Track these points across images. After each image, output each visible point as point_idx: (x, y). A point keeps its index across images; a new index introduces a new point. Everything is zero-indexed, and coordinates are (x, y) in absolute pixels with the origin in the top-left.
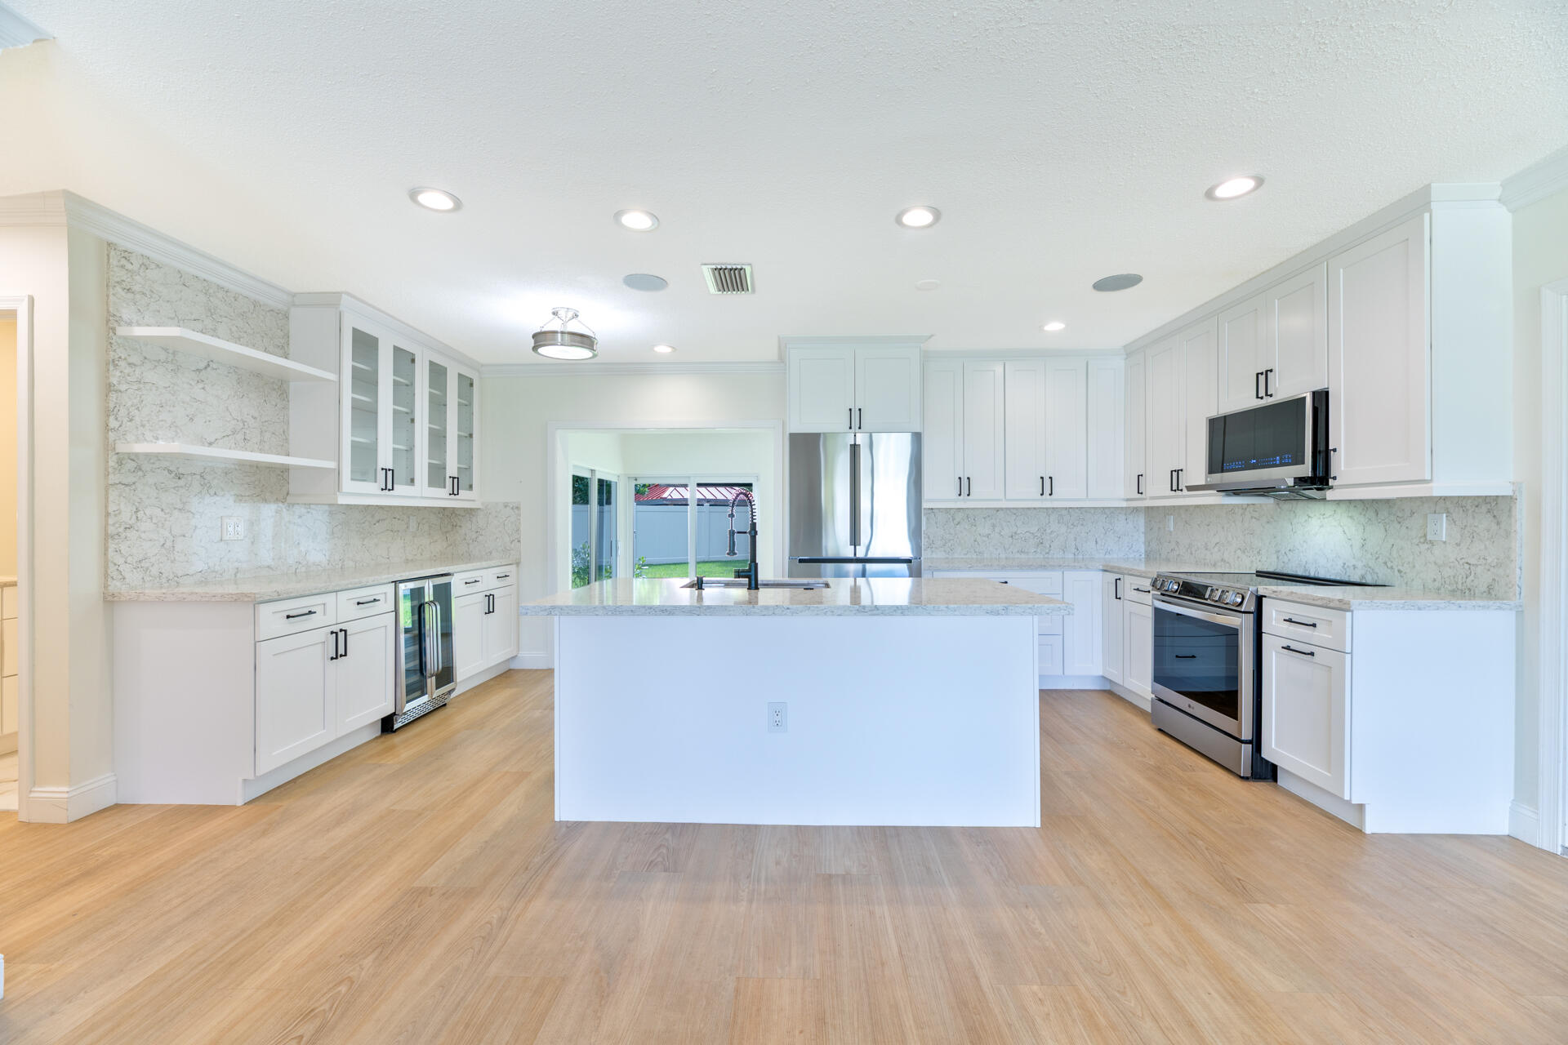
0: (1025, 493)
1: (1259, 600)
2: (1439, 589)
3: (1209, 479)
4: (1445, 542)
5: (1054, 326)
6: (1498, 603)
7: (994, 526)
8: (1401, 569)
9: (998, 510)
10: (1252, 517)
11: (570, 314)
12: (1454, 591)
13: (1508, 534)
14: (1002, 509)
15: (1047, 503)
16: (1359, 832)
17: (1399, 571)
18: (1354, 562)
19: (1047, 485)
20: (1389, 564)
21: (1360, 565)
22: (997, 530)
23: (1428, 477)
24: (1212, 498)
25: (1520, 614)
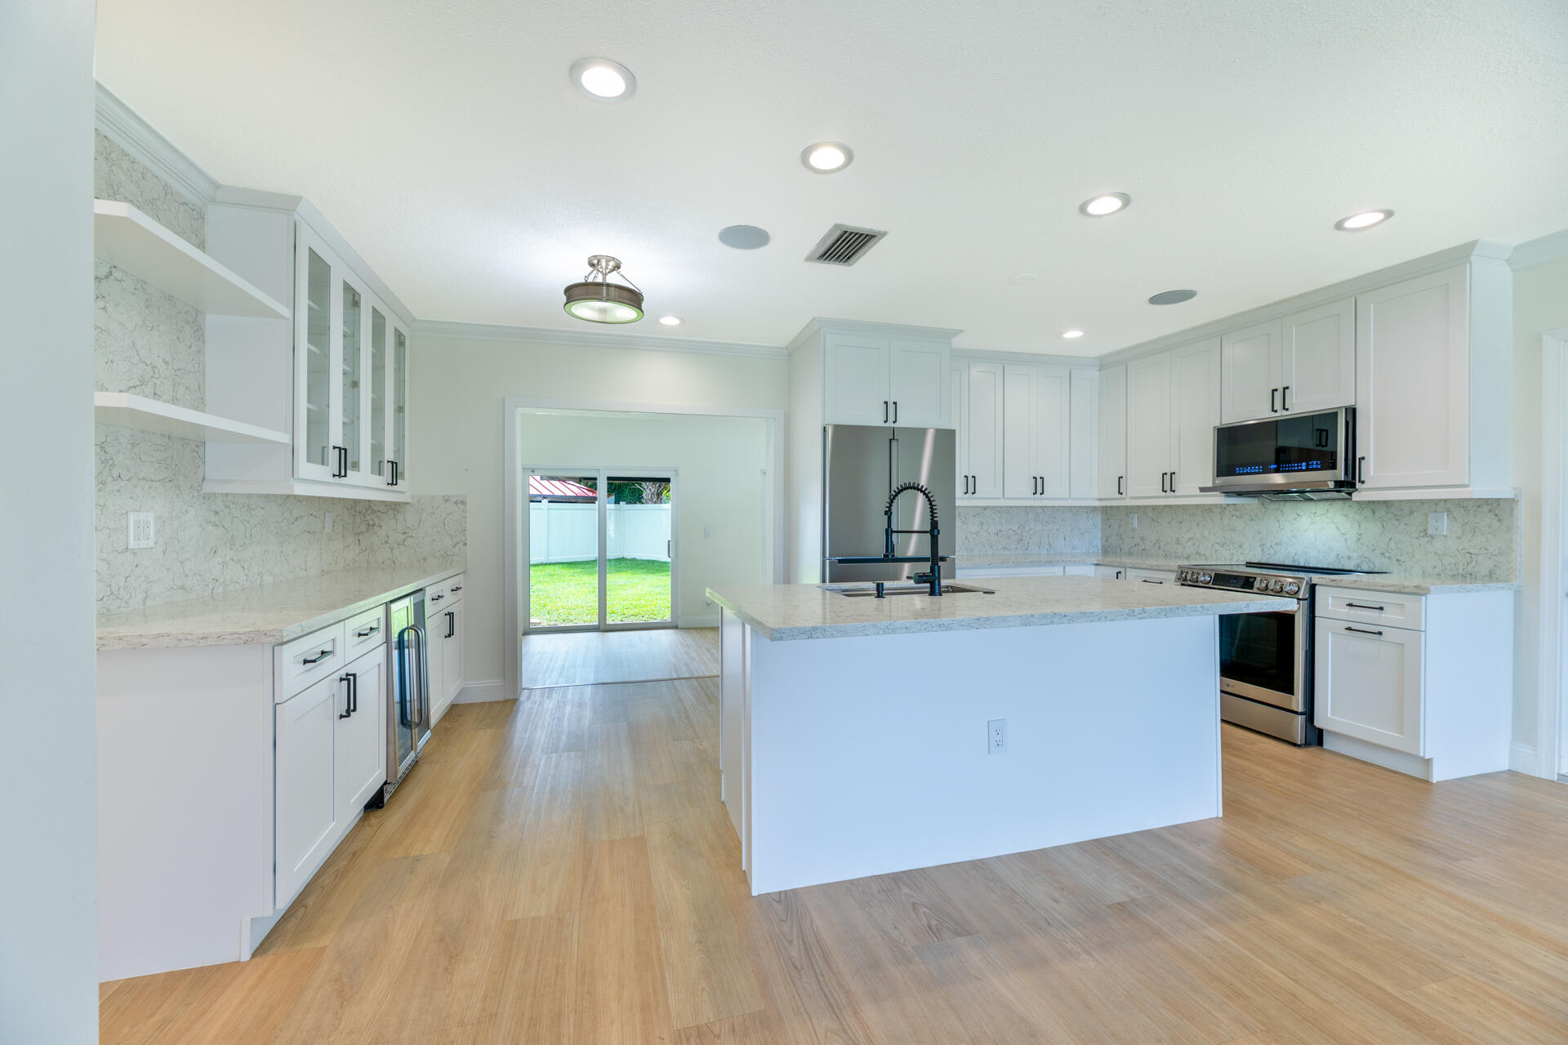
0: (1020, 493)
1: (1312, 588)
2: (1439, 574)
3: (1217, 482)
4: (1445, 536)
5: (1073, 334)
6: (1501, 585)
7: (982, 524)
8: (1399, 558)
9: (985, 508)
10: (1233, 516)
11: (612, 264)
12: (1454, 576)
13: (1509, 529)
14: (989, 507)
15: (1038, 502)
16: (1427, 782)
17: (1397, 560)
18: (1348, 553)
19: (1039, 486)
20: (1387, 555)
21: (1355, 555)
22: (985, 527)
23: (1467, 483)
24: (1217, 499)
25: (1518, 593)
